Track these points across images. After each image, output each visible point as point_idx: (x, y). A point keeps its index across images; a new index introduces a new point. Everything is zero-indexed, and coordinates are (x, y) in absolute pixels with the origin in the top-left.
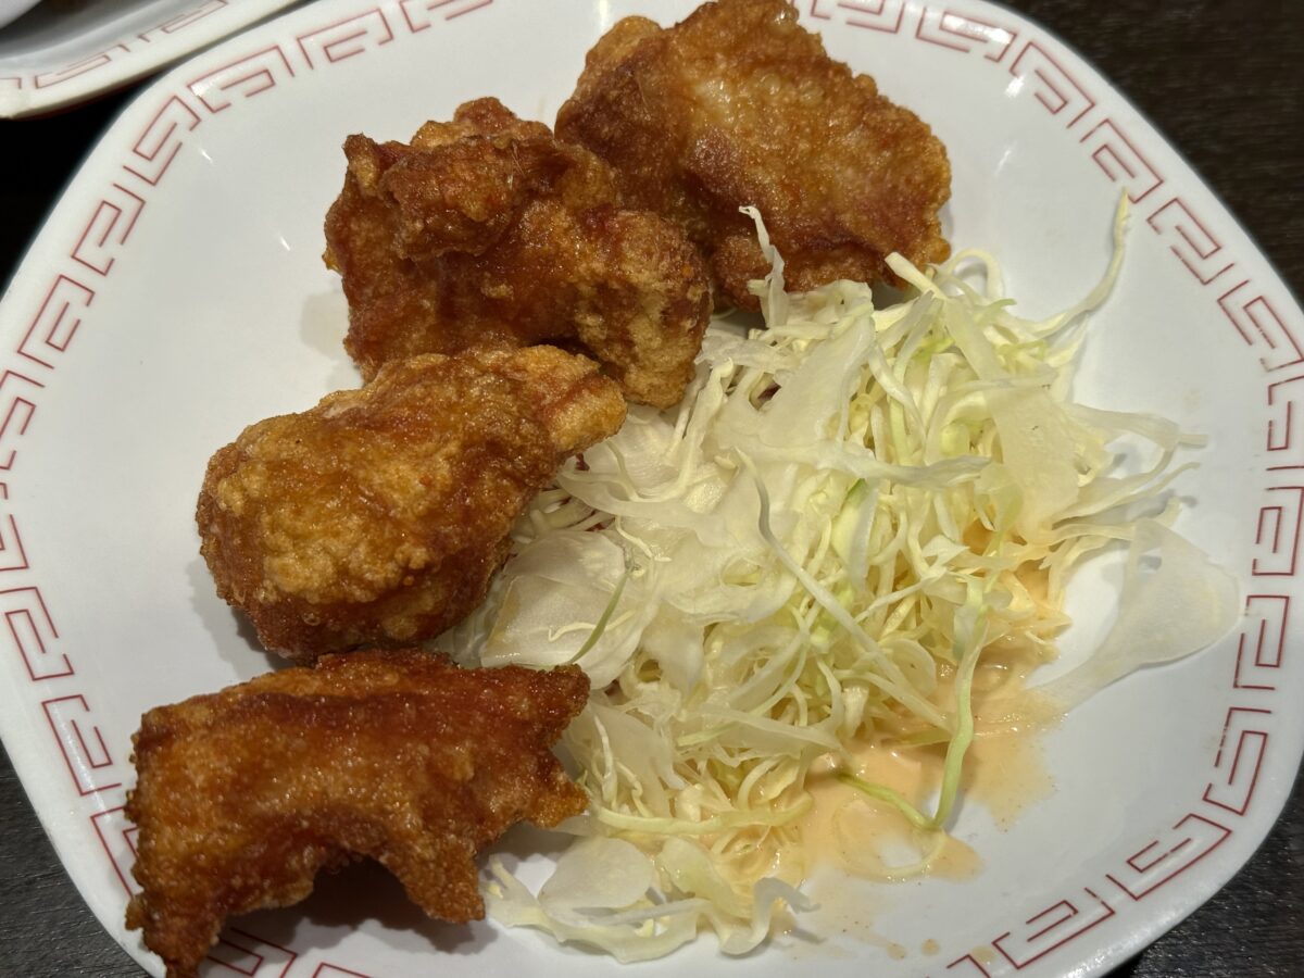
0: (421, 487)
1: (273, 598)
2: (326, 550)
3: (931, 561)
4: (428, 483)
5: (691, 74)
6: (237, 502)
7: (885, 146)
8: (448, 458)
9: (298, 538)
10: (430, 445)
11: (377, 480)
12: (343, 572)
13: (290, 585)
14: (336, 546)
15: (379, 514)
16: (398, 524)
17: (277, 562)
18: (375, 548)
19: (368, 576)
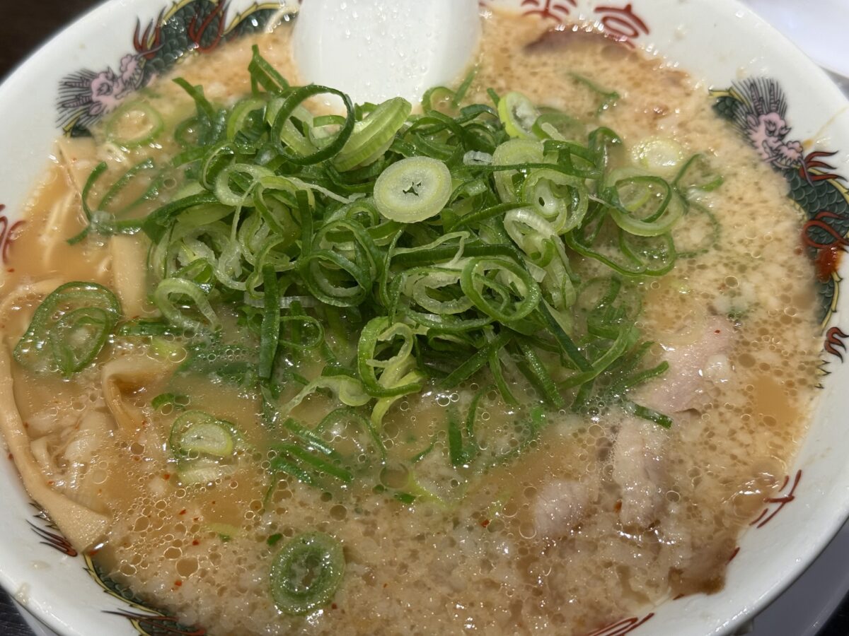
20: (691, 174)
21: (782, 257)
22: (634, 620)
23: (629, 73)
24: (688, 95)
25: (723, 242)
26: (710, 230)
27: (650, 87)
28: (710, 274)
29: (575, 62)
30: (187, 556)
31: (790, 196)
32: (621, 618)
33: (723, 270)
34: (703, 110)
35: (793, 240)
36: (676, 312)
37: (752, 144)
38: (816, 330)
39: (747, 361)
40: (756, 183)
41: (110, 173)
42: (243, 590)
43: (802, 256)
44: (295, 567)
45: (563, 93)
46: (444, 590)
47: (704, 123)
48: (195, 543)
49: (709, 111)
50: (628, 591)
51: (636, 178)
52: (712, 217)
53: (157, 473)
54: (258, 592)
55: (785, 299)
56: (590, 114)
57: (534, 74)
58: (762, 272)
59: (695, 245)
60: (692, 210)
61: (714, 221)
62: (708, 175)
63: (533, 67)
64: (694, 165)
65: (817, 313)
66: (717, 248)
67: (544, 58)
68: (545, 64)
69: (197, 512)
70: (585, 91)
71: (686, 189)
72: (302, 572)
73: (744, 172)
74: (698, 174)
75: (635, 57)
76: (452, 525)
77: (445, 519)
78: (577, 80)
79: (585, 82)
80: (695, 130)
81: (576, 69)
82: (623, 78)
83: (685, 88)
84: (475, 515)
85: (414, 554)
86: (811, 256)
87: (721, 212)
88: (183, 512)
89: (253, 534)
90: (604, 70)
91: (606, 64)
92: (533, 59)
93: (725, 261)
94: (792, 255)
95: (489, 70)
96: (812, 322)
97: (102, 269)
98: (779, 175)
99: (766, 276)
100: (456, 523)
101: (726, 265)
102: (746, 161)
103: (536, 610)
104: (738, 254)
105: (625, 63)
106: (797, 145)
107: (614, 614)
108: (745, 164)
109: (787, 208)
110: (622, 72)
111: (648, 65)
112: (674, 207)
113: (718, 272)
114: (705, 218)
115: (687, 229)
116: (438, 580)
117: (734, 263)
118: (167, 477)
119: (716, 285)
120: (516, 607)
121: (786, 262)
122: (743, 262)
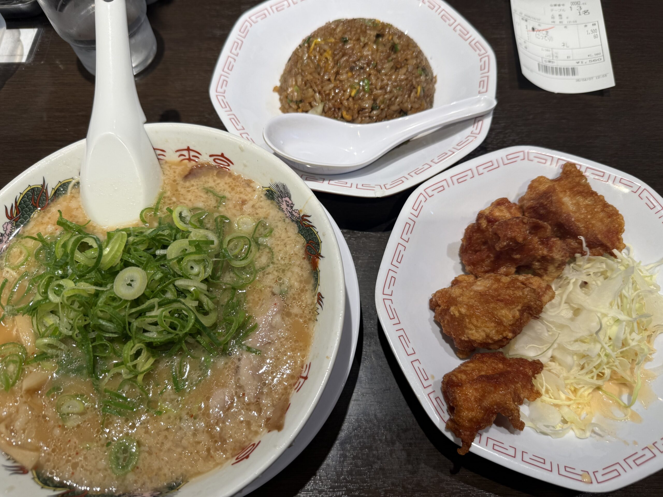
0: (512, 318)
1: (466, 339)
2: (484, 331)
3: (633, 340)
4: (514, 317)
5: (561, 195)
6: (457, 314)
7: (609, 217)
8: (519, 310)
9: (476, 327)
10: (514, 306)
11: (499, 314)
12: (488, 336)
13: (473, 338)
14: (488, 330)
15: (499, 323)
16: (505, 326)
17: (470, 332)
18: (497, 332)
19: (494, 338)
20: (259, 230)
21: (298, 263)
22: (254, 445)
23: (229, 183)
24: (254, 191)
25: (275, 260)
26: (270, 255)
27: (238, 189)
28: (271, 277)
29: (206, 182)
30: (74, 461)
31: (299, 232)
32: (249, 444)
33: (276, 273)
34: (261, 197)
35: (301, 253)
36: (259, 297)
37: (282, 210)
38: (314, 293)
39: (288, 314)
40: (286, 229)
41: (10, 283)
42: (99, 470)
43: (305, 260)
44: (119, 455)
45: (202, 199)
46: (179, 450)
47: (262, 204)
48: (77, 454)
49: (264, 197)
50: (251, 432)
51: (236, 237)
52: (270, 248)
53: (55, 426)
54: (106, 470)
55: (301, 282)
56: (215, 207)
57: (189, 191)
58: (291, 271)
59: (264, 264)
60: (261, 247)
61: (271, 251)
62: (266, 229)
63: (188, 188)
64: (259, 226)
65: (313, 285)
66: (273, 263)
67: (192, 182)
68: (193, 186)
69: (75, 440)
70: (211, 196)
71: (258, 238)
72: (121, 456)
73: (280, 224)
74: (262, 230)
75: (230, 175)
76: (179, 420)
77: (176, 418)
78: (208, 191)
79: (211, 192)
80: (259, 207)
81: (206, 186)
82: (227, 186)
83: (253, 188)
84: (188, 414)
85: (166, 437)
86: (309, 259)
87: (273, 246)
88: (70, 441)
89: (99, 445)
90: (218, 184)
91: (218, 181)
92: (187, 184)
93: (276, 269)
94: (302, 260)
95: (168, 194)
96: (312, 290)
97: (14, 332)
98: (294, 223)
99: (293, 272)
100: (181, 419)
101: (277, 271)
102: (280, 219)
103: (216, 450)
104: (281, 264)
105: (227, 179)
106: (297, 211)
107: (247, 444)
108: (280, 221)
109: (298, 239)
110: (226, 183)
111: (236, 178)
112: (253, 249)
113: (274, 275)
114: (267, 250)
115: (260, 257)
116: (177, 446)
117: (280, 269)
118: (60, 426)
119: (274, 281)
120: (208, 450)
121: (300, 264)
122: (283, 268)
